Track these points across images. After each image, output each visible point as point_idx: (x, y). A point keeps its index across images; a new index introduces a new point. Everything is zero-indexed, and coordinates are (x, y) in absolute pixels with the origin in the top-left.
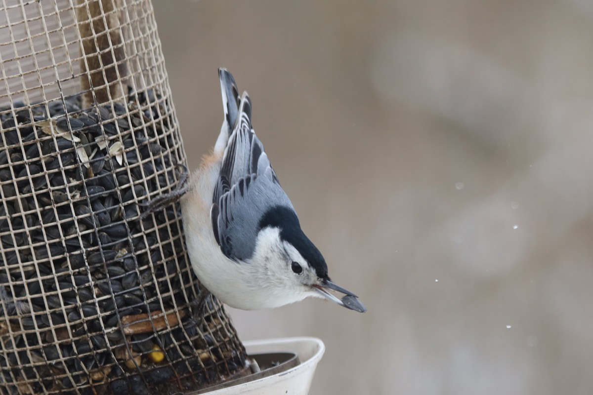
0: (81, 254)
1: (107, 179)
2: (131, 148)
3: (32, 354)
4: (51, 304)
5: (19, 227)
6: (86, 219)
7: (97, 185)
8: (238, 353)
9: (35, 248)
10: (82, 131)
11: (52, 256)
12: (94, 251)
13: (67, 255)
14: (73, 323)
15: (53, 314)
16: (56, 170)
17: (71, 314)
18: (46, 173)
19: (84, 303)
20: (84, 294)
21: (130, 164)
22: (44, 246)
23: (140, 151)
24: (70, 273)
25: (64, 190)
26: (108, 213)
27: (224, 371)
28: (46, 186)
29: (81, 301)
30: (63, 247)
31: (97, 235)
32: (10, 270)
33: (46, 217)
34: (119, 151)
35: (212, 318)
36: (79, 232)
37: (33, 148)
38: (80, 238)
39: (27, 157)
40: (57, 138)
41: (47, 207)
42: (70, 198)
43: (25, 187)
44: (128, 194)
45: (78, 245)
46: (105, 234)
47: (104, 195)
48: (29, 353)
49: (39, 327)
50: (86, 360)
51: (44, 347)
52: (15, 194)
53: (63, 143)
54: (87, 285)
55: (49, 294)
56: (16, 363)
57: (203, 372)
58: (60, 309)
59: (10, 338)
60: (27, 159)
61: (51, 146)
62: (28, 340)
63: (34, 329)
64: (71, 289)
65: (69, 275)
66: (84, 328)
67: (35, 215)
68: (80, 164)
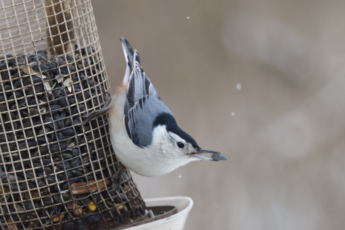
0: (47, 146)
1: (62, 100)
2: (77, 82)
3: (16, 206)
4: (28, 176)
5: (9, 129)
6: (50, 125)
7: (56, 104)
8: (141, 206)
9: (19, 142)
10: (47, 71)
11: (29, 147)
12: (54, 144)
13: (38, 146)
14: (41, 188)
15: (29, 182)
16: (32, 95)
17: (40, 182)
18: (25, 97)
19: (48, 175)
20: (48, 170)
21: (76, 91)
22: (24, 141)
23: (82, 84)
24: (40, 157)
25: (36, 107)
26: (62, 121)
27: (132, 217)
28: (26, 105)
29: (46, 174)
30: (36, 142)
31: (56, 134)
32: (4, 155)
33: (26, 123)
34: (69, 84)
35: (125, 185)
36: (45, 133)
37: (18, 82)
38: (46, 136)
39: (14, 87)
40: (32, 76)
41: (26, 118)
42: (40, 112)
43: (13, 105)
44: (75, 110)
45: (44, 140)
46: (61, 134)
47: (60, 111)
48: (15, 206)
49: (21, 190)
50: (49, 210)
51: (24, 202)
52: (7, 110)
53: (36, 79)
54: (50, 164)
55: (27, 170)
56: (7, 212)
57: (120, 217)
58: (33, 179)
59: (3, 197)
60: (14, 89)
61: (28, 81)
62: (14, 197)
63: (18, 191)
64: (40, 167)
65: (39, 159)
66: (48, 190)
67: (19, 123)
68: (46, 92)
